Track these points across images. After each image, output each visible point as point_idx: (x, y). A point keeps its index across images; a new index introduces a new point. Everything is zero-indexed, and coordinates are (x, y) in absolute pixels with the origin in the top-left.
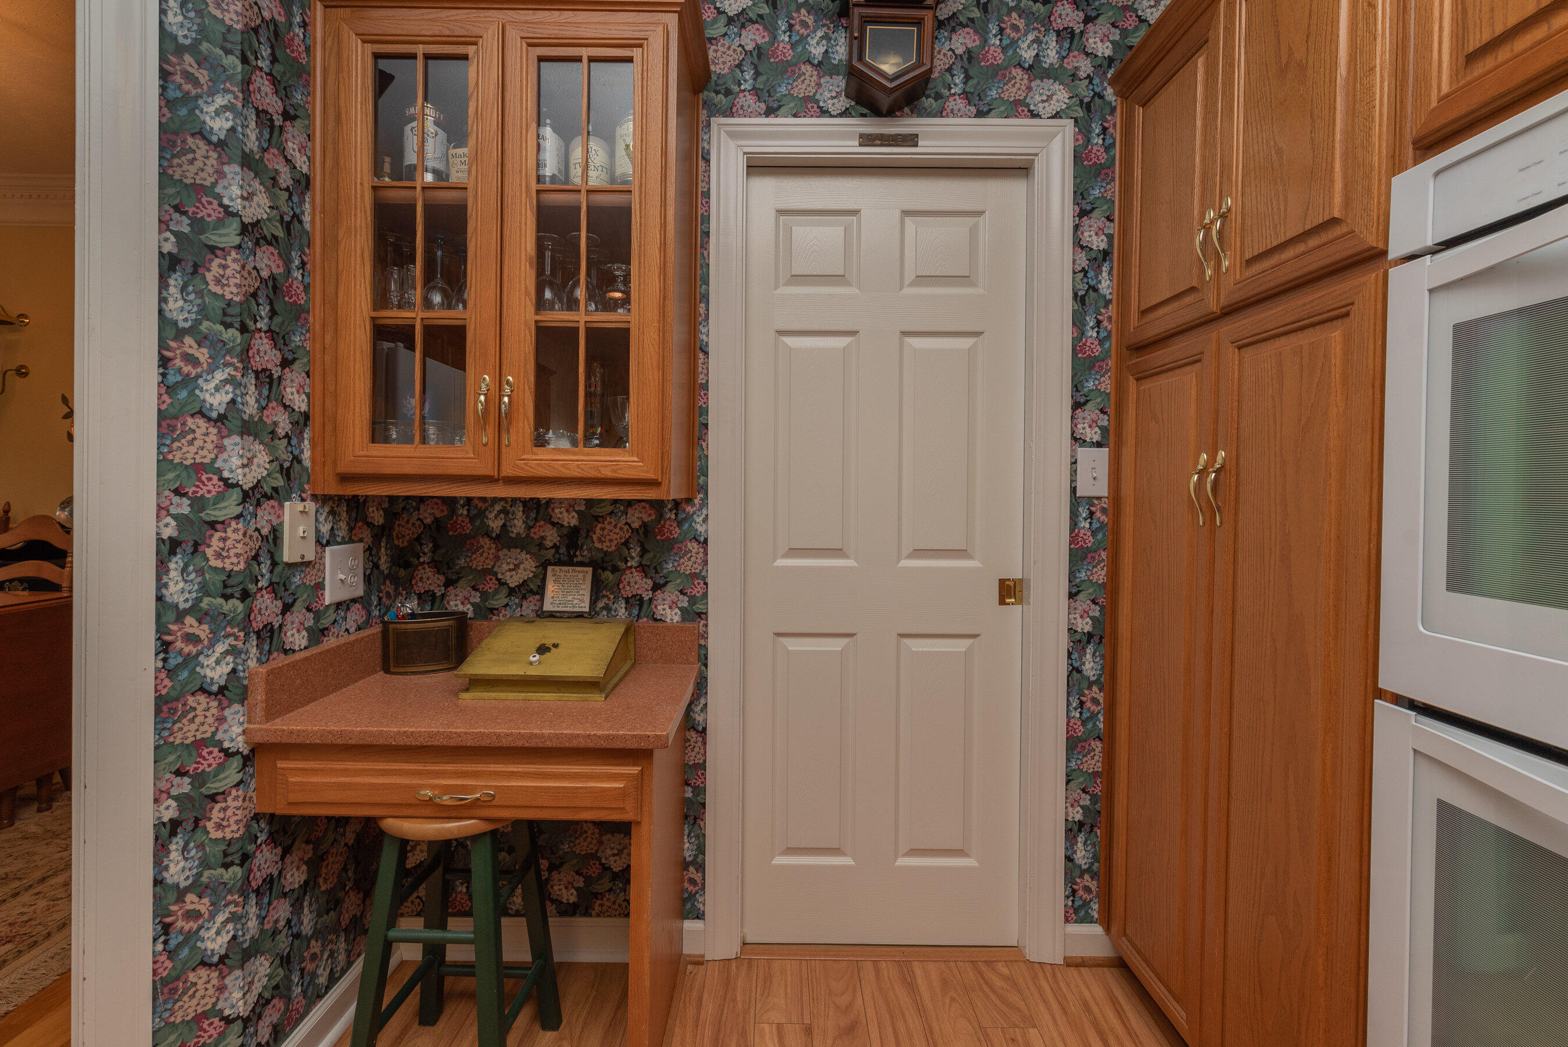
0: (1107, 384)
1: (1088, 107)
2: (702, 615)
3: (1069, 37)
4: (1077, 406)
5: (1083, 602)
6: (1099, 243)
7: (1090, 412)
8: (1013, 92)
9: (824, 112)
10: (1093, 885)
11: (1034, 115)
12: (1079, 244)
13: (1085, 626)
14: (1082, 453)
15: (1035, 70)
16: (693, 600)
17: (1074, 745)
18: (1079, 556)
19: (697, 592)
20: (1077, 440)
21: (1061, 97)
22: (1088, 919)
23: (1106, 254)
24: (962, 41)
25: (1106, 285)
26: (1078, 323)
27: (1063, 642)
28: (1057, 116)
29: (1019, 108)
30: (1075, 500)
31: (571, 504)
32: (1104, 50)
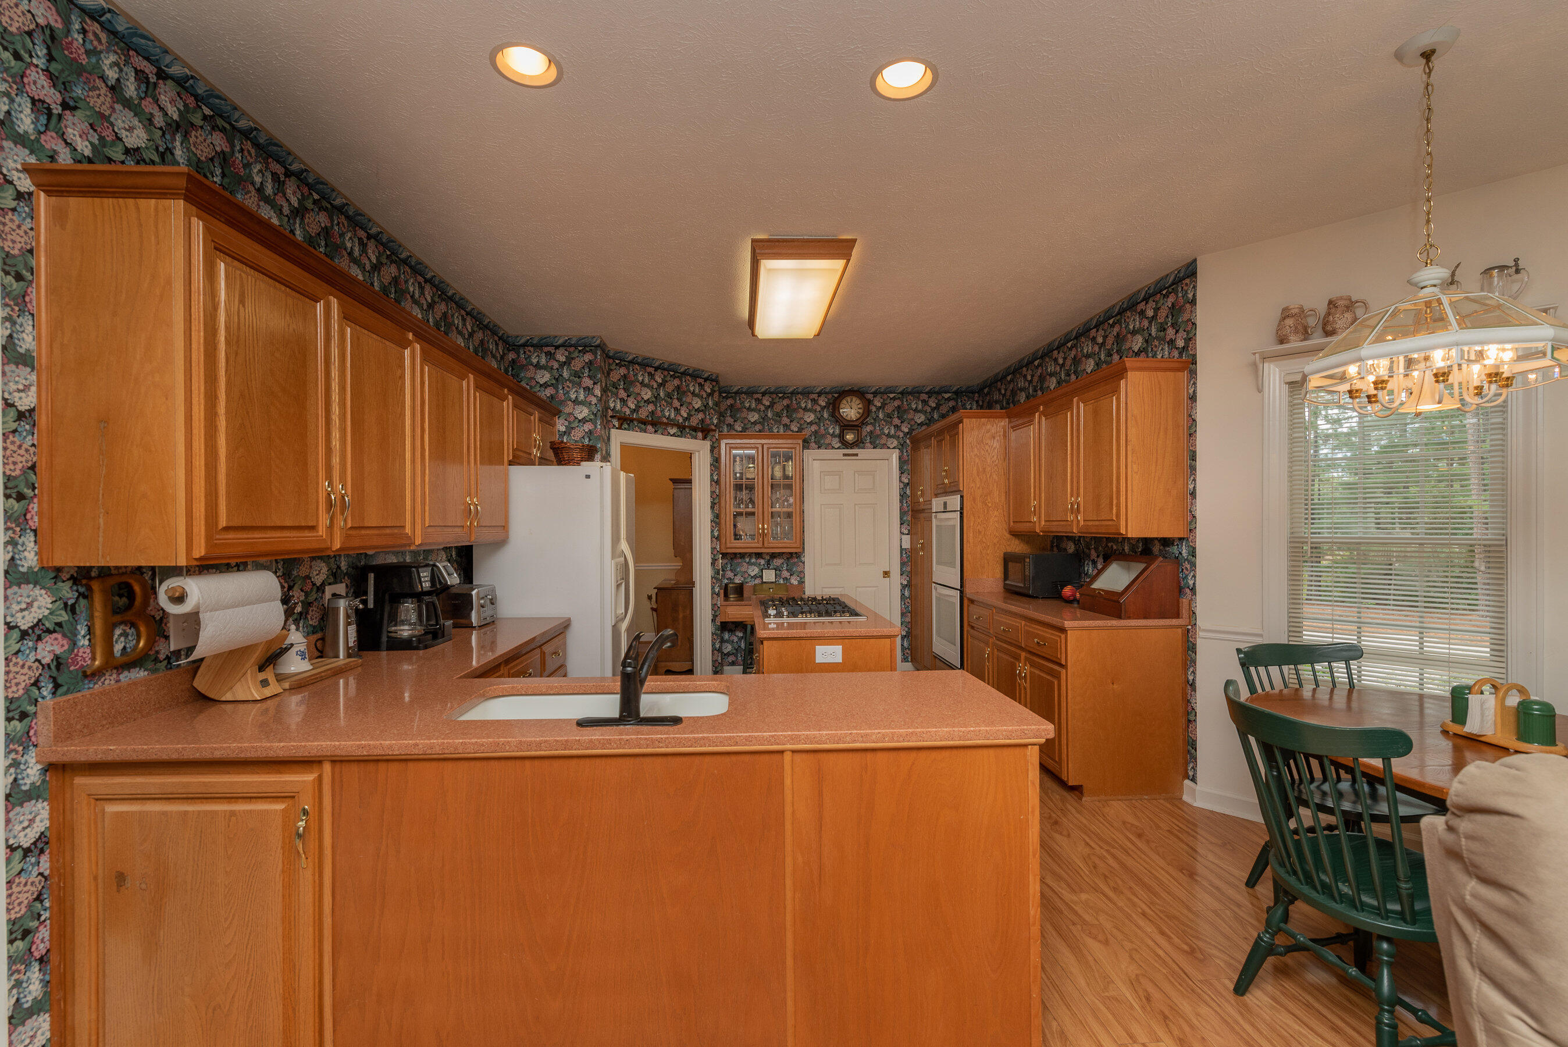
0: (909, 518)
1: (902, 445)
2: (804, 582)
3: (897, 427)
4: (901, 524)
5: (904, 576)
6: (906, 481)
7: (905, 525)
8: (883, 442)
9: (833, 448)
10: (909, 652)
11: (889, 448)
12: (900, 481)
13: (905, 583)
14: (904, 537)
15: (889, 436)
16: (801, 578)
17: (903, 614)
18: (903, 564)
19: (802, 576)
20: (902, 533)
21: (895, 443)
22: (908, 661)
23: (908, 484)
24: (869, 428)
25: (908, 492)
26: (901, 502)
27: (899, 587)
28: (894, 448)
29: (884, 446)
30: (902, 549)
31: (768, 554)
32: (906, 430)
